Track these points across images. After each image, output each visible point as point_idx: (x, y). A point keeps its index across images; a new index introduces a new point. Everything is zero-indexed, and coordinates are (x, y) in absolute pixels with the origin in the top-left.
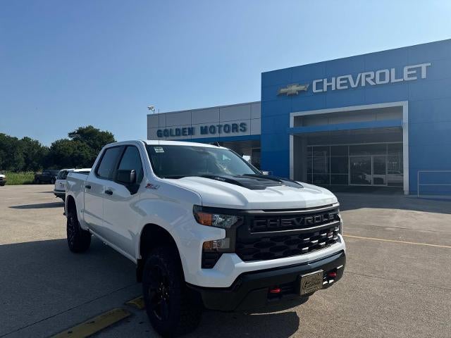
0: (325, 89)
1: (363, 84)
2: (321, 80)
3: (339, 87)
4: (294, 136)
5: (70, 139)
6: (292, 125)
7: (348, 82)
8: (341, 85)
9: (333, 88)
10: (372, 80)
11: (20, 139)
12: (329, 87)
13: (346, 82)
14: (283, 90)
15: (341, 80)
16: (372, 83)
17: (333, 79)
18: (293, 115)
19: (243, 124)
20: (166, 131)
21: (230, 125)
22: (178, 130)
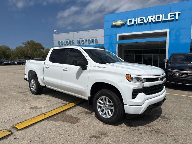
0: (133, 23)
2: (131, 19)
3: (139, 23)
6: (118, 40)
7: (143, 20)
8: (140, 21)
9: (137, 23)
10: (154, 19)
12: (135, 22)
13: (142, 20)
14: (114, 23)
16: (154, 21)
17: (137, 19)
18: (118, 35)
19: (96, 39)
20: (62, 42)
21: (91, 40)
22: (67, 42)
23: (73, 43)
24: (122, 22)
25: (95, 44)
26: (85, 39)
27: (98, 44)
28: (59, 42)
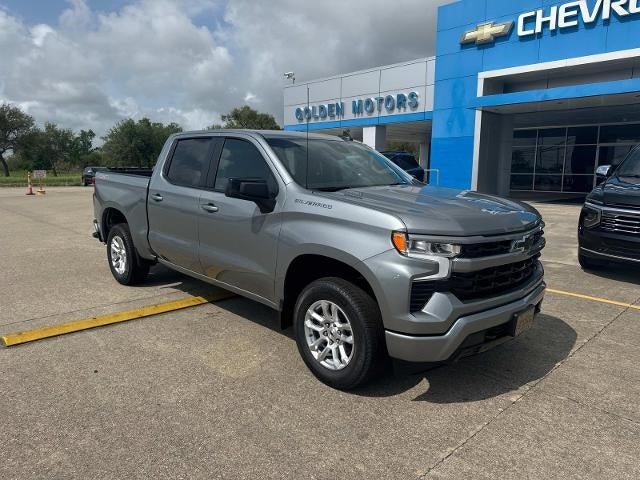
0: (538, 29)
1: (605, 15)
2: (532, 13)
3: (562, 24)
4: (483, 111)
5: (224, 124)
6: (480, 93)
7: (579, 11)
8: (567, 19)
9: (552, 26)
10: (622, 6)
11: (165, 125)
12: (545, 24)
13: (575, 12)
14: (470, 35)
15: (567, 10)
16: (622, 12)
17: (554, 10)
18: (482, 76)
19: (412, 95)
20: (307, 110)
21: (395, 97)
22: (322, 108)
23: (340, 110)
24: (499, 29)
25: (409, 111)
26: (377, 96)
27: (420, 110)
28: (298, 111)
